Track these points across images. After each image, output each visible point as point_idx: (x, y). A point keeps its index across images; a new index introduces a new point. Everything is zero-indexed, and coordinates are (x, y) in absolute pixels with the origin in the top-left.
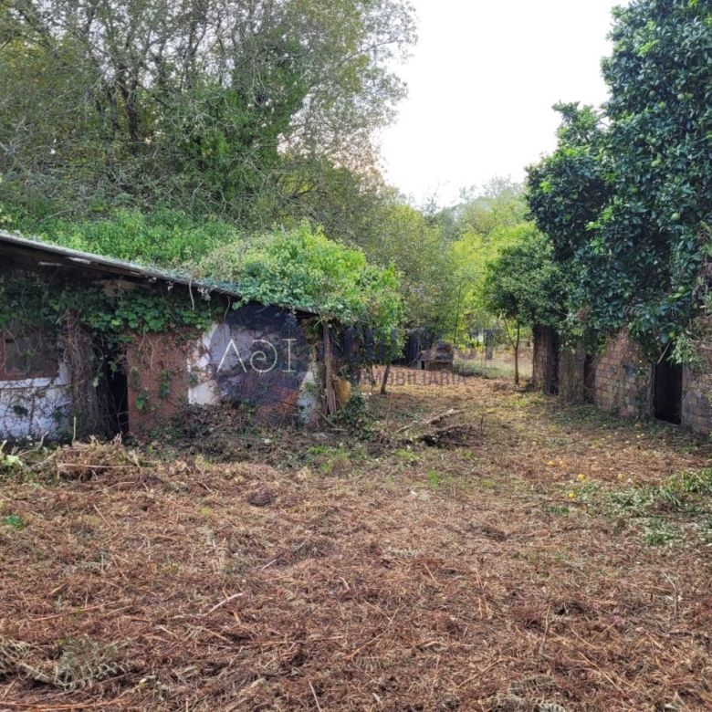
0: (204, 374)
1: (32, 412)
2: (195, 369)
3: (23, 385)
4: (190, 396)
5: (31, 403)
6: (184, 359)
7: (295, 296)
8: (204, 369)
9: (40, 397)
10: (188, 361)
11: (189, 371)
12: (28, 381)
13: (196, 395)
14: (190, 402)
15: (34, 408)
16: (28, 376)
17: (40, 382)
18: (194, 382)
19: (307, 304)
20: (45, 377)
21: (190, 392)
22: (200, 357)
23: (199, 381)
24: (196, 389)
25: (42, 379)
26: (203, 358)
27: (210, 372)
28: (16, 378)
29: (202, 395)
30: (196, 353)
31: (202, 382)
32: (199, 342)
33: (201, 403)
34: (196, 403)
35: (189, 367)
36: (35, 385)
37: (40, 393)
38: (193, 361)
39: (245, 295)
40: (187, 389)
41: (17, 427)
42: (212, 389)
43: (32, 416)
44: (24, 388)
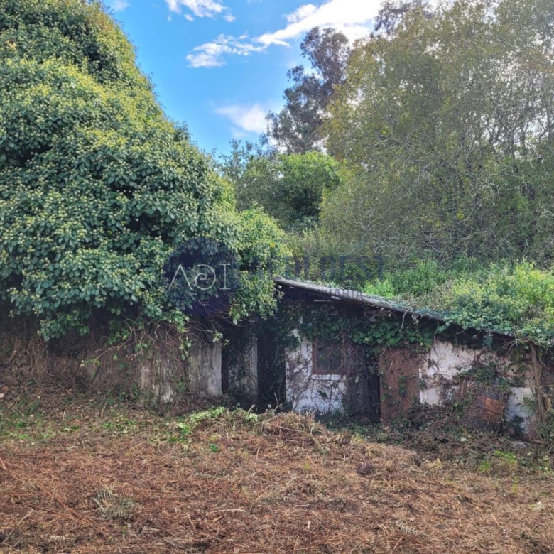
0: (432, 381)
1: (331, 397)
2: (425, 376)
3: (326, 379)
4: (421, 397)
5: (330, 390)
6: (417, 367)
7: (495, 322)
8: (432, 377)
9: (335, 387)
10: (420, 370)
11: (420, 377)
12: (328, 376)
13: (426, 397)
14: (421, 402)
15: (331, 394)
16: (327, 373)
17: (335, 377)
18: (424, 386)
19: (506, 329)
20: (337, 374)
21: (421, 394)
22: (429, 367)
23: (428, 386)
24: (426, 392)
25: (336, 375)
26: (431, 368)
27: (437, 380)
28: (322, 373)
29: (430, 397)
30: (426, 364)
31: (431, 387)
32: (428, 356)
33: (430, 403)
34: (426, 403)
35: (420, 374)
36: (332, 379)
37: (335, 385)
38: (424, 371)
39: (448, 320)
40: (419, 392)
41: (322, 405)
42: (439, 393)
43: (330, 399)
44: (326, 381)
